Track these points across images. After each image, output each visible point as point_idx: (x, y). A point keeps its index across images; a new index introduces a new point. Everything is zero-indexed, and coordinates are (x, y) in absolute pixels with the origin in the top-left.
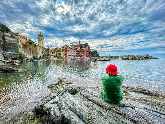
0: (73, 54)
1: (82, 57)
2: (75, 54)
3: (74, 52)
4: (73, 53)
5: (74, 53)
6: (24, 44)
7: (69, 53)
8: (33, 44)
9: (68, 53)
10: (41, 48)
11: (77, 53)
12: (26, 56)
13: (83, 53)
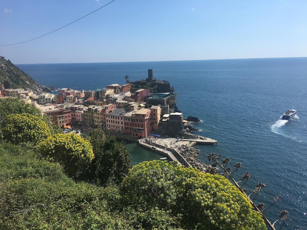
0: (118, 125)
1: (137, 135)
2: (123, 125)
3: (120, 118)
4: (117, 120)
5: (120, 123)
7: (110, 119)
9: (107, 118)
13: (140, 126)
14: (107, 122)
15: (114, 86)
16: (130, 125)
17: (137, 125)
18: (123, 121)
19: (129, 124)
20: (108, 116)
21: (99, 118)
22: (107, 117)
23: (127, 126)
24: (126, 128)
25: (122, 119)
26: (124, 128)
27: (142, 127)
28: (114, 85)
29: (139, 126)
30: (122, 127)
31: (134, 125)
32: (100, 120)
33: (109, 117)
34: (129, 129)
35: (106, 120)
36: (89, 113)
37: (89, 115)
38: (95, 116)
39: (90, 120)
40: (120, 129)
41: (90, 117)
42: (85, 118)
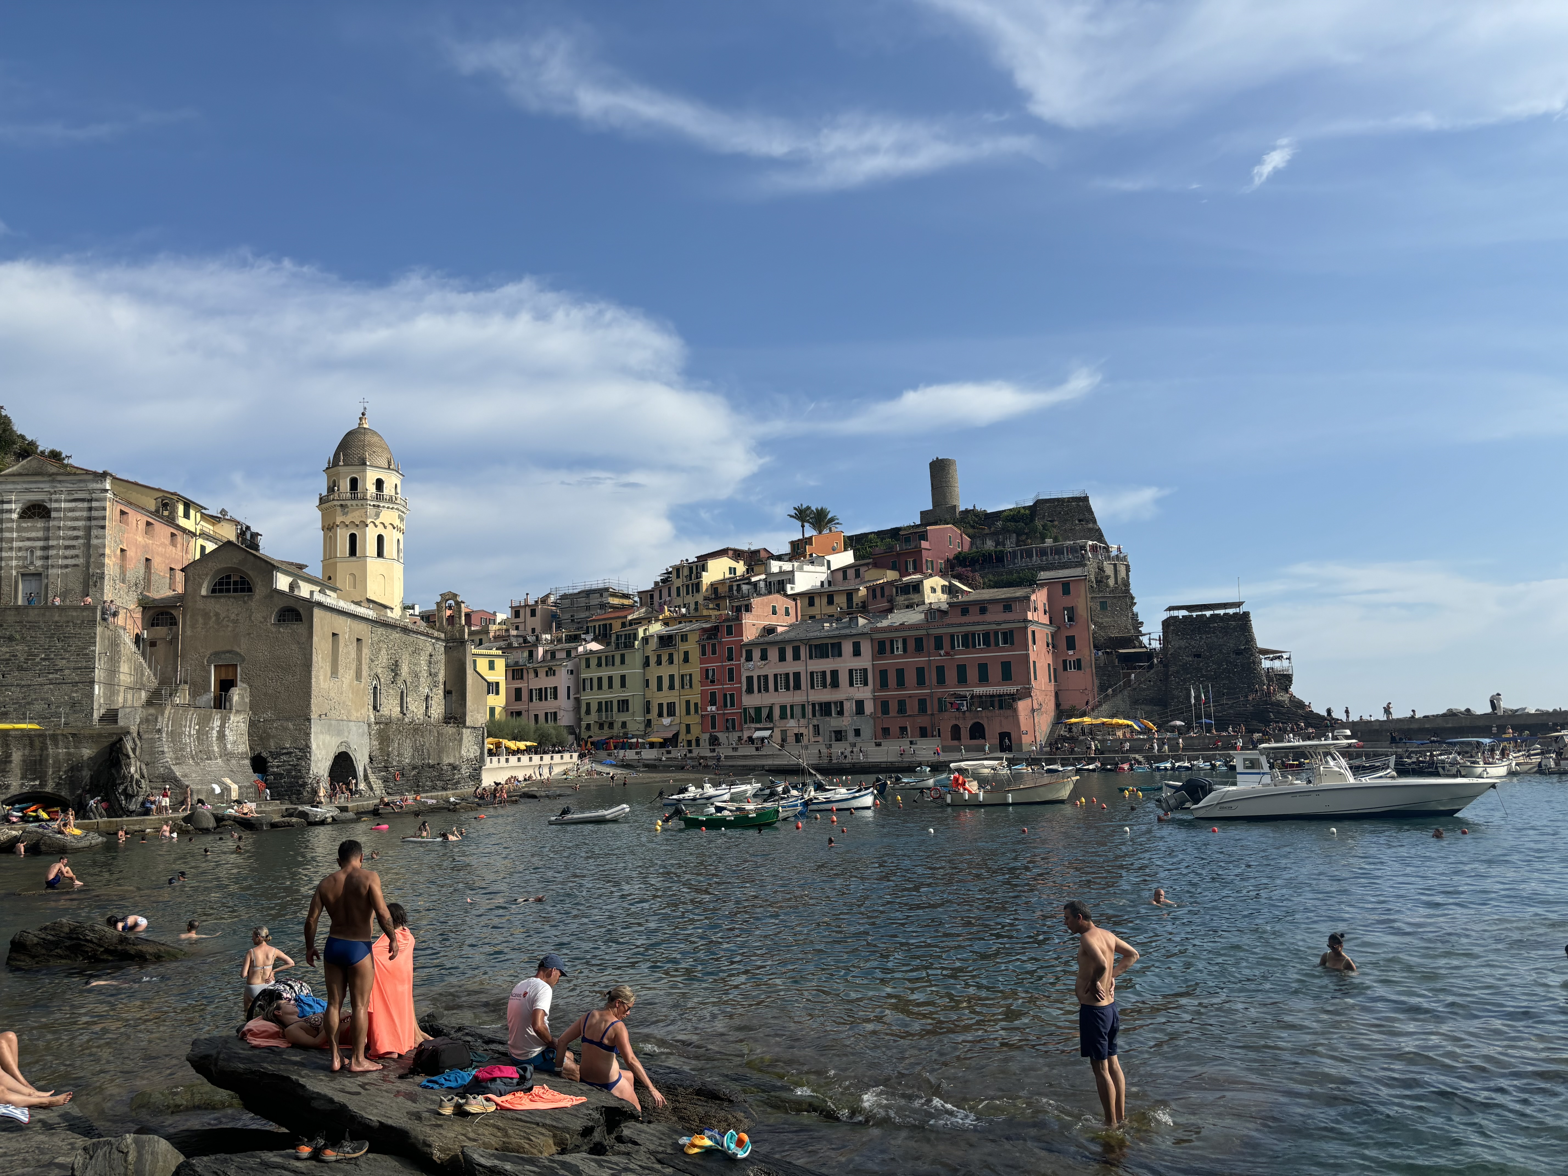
0: (826, 695)
1: (977, 731)
2: (865, 695)
3: (846, 649)
4: (823, 664)
5: (847, 678)
6: (161, 592)
7: (772, 667)
8: (259, 591)
9: (751, 668)
10: (362, 629)
12: (169, 757)
13: (995, 672)
14: (750, 690)
16: (921, 681)
17: (972, 674)
18: (865, 661)
19: (911, 677)
20: (756, 654)
21: (686, 681)
22: (749, 658)
23: (892, 693)
24: (884, 707)
25: (857, 653)
26: (869, 708)
27: (1007, 676)
29: (984, 678)
30: (860, 704)
31: (951, 675)
32: (693, 695)
33: (764, 657)
34: (912, 707)
35: (744, 680)
36: (623, 662)
37: (623, 678)
38: (660, 679)
39: (624, 705)
40: (846, 722)
41: (623, 685)
42: (588, 705)
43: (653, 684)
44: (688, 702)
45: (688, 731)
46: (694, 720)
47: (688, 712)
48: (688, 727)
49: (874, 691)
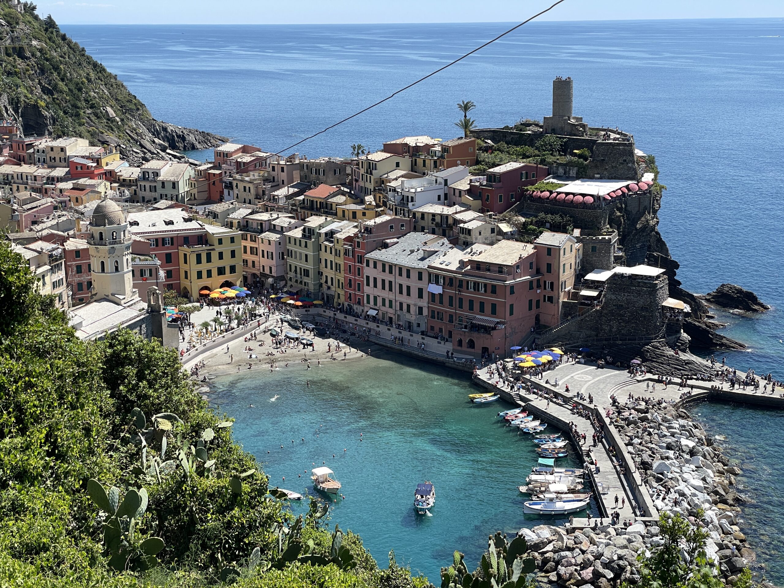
1: (471, 344)
2: (424, 303)
3: (414, 275)
4: (403, 281)
5: (414, 292)
7: (378, 274)
9: (369, 272)
11: (437, 289)
13: (488, 308)
14: (368, 284)
15: (413, 144)
16: (451, 304)
17: (477, 306)
18: (424, 285)
19: (446, 300)
20: (371, 264)
21: (338, 267)
22: (368, 265)
23: (437, 307)
24: (433, 314)
25: (420, 278)
26: (425, 312)
27: (494, 312)
28: (411, 141)
29: (482, 310)
30: (421, 309)
31: (466, 305)
32: (341, 277)
33: (375, 267)
34: (446, 318)
35: (365, 277)
36: (306, 246)
37: (306, 256)
38: (326, 260)
39: (306, 273)
40: (413, 317)
41: (306, 261)
42: (290, 265)
43: (323, 262)
44: (339, 280)
45: (339, 297)
46: (342, 292)
47: (339, 287)
48: (339, 294)
49: (428, 303)
